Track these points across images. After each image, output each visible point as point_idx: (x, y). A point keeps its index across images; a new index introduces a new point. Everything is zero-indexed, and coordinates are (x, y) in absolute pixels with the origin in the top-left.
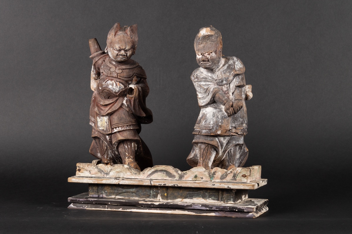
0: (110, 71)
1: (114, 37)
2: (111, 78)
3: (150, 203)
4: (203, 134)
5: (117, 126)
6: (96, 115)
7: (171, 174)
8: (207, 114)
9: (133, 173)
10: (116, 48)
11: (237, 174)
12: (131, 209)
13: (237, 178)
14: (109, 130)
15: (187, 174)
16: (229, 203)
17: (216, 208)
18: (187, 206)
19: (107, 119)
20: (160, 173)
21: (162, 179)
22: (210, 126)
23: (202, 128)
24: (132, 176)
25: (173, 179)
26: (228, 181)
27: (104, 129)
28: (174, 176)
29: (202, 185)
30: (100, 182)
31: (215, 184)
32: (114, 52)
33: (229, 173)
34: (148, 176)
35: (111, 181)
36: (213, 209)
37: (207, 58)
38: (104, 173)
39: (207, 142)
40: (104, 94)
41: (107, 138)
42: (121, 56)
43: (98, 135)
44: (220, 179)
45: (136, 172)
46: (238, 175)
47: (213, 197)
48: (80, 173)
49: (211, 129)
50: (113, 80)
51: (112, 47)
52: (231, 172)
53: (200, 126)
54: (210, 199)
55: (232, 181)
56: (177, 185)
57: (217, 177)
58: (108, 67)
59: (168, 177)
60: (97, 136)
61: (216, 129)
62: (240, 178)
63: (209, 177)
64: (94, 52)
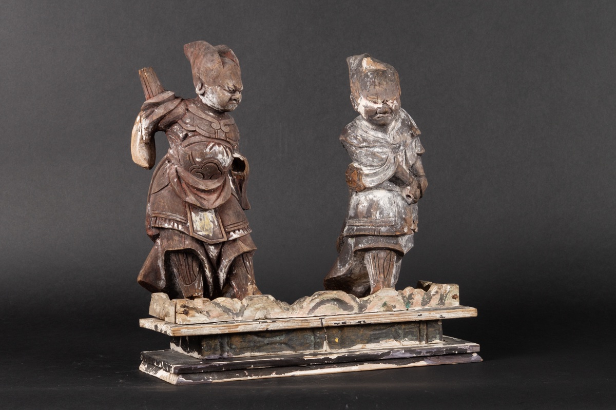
0: (213, 128)
1: (222, 67)
2: (216, 141)
3: (322, 357)
4: (383, 234)
5: (236, 228)
6: (188, 210)
7: (347, 304)
8: (378, 201)
9: (283, 308)
10: (228, 87)
11: (445, 295)
12: (292, 372)
13: (445, 301)
14: (220, 236)
15: (371, 301)
16: (433, 342)
17: (427, 353)
18: (383, 354)
19: (214, 216)
20: (329, 305)
21: (334, 314)
22: (390, 219)
23: (378, 225)
24: (283, 314)
25: (350, 313)
26: (433, 307)
27: (209, 235)
28: (350, 308)
29: (402, 317)
30: (234, 330)
31: (422, 313)
32: (224, 94)
33: (434, 295)
34: (309, 312)
35: (254, 326)
36: (422, 355)
37: (391, 109)
38: (232, 313)
39: (392, 246)
40: (206, 170)
41: (211, 250)
42: (234, 102)
43: (192, 246)
44: (422, 304)
45: (288, 307)
46: (446, 297)
47: (410, 336)
48: (188, 318)
49: (393, 225)
50: (221, 144)
51: (219, 86)
52: (437, 292)
53: (374, 221)
54: (406, 339)
55: (439, 307)
56: (364, 321)
57: (417, 303)
58: (204, 121)
59: (342, 310)
60: (189, 247)
61: (401, 225)
62: (449, 301)
63: (403, 304)
64: (159, 93)
